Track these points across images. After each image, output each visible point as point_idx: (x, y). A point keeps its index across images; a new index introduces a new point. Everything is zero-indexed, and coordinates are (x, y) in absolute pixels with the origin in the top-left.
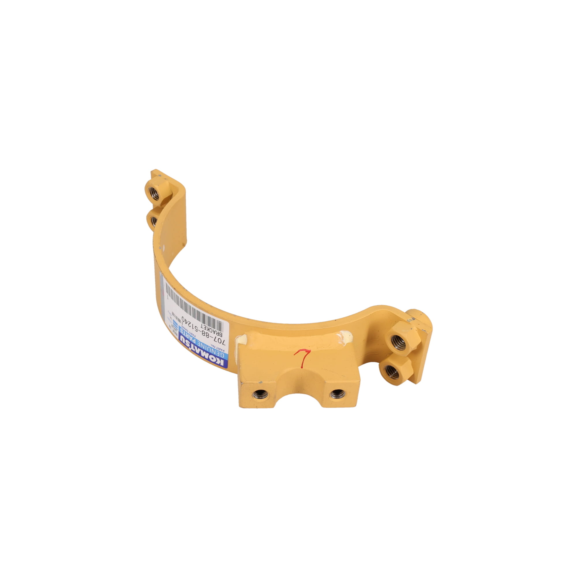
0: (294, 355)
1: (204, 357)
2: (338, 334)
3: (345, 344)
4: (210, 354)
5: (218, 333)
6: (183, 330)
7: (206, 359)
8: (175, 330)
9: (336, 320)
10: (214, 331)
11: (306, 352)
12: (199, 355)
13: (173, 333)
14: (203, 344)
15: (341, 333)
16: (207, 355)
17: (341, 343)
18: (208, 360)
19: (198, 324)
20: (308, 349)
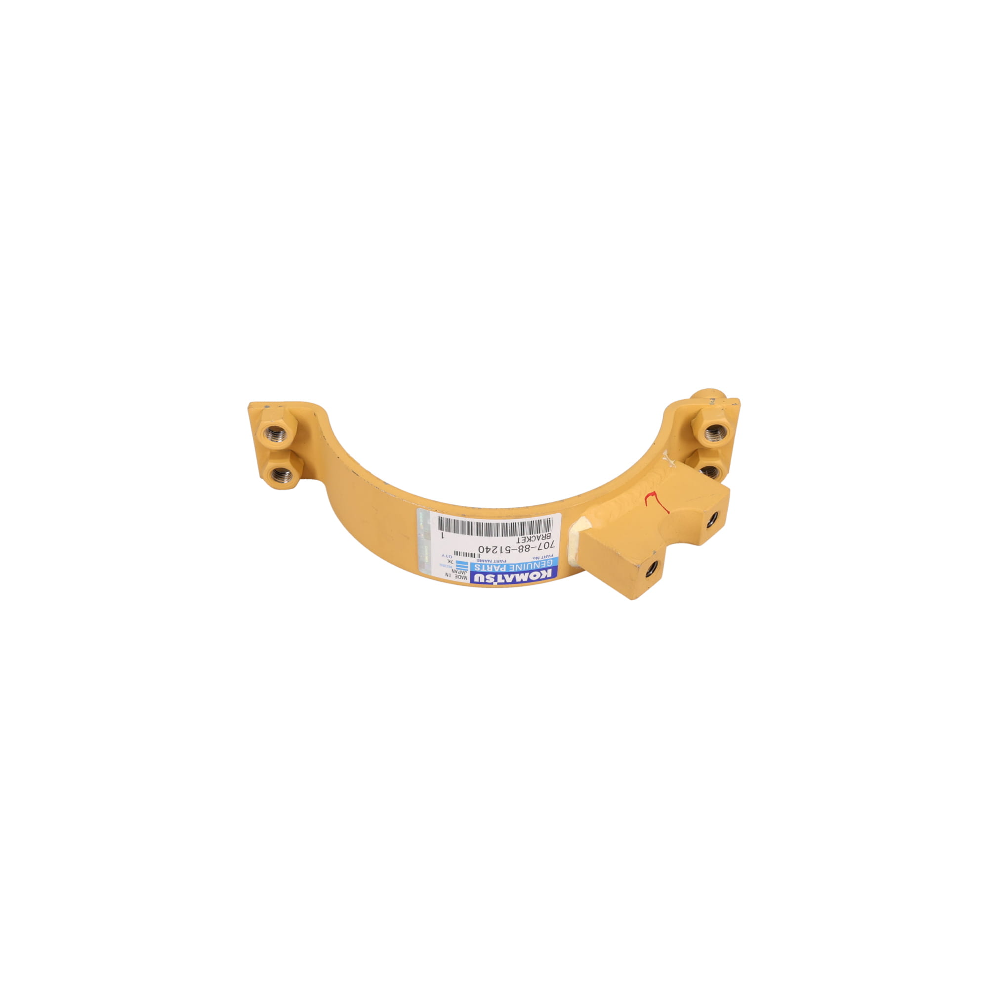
0: (646, 505)
1: (522, 582)
4: (530, 572)
5: (544, 536)
6: (479, 564)
7: (525, 582)
8: (461, 574)
10: (538, 537)
11: (653, 496)
12: (514, 582)
13: (458, 580)
14: (519, 564)
16: (525, 577)
18: (529, 581)
19: (512, 541)
20: (651, 491)
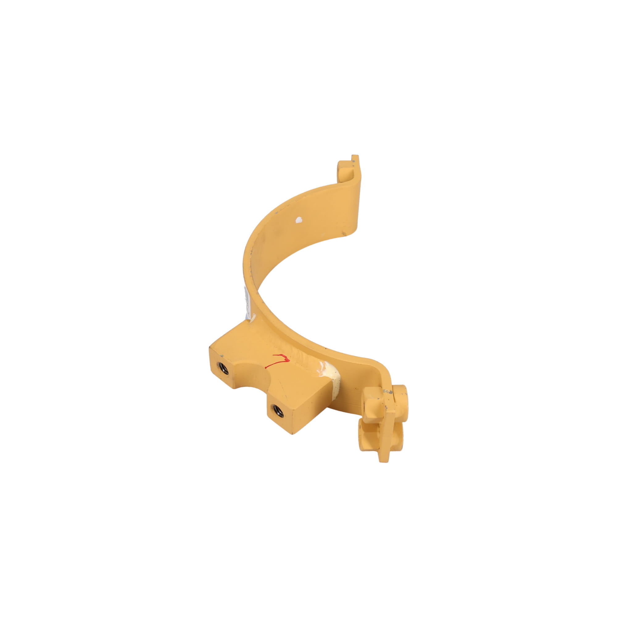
0: (273, 355)
2: (321, 363)
3: (322, 376)
9: (326, 349)
11: (285, 360)
15: (325, 363)
17: (319, 372)
20: (288, 358)
